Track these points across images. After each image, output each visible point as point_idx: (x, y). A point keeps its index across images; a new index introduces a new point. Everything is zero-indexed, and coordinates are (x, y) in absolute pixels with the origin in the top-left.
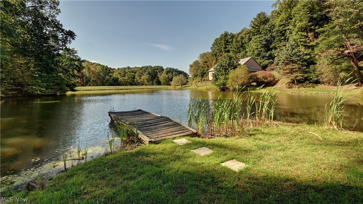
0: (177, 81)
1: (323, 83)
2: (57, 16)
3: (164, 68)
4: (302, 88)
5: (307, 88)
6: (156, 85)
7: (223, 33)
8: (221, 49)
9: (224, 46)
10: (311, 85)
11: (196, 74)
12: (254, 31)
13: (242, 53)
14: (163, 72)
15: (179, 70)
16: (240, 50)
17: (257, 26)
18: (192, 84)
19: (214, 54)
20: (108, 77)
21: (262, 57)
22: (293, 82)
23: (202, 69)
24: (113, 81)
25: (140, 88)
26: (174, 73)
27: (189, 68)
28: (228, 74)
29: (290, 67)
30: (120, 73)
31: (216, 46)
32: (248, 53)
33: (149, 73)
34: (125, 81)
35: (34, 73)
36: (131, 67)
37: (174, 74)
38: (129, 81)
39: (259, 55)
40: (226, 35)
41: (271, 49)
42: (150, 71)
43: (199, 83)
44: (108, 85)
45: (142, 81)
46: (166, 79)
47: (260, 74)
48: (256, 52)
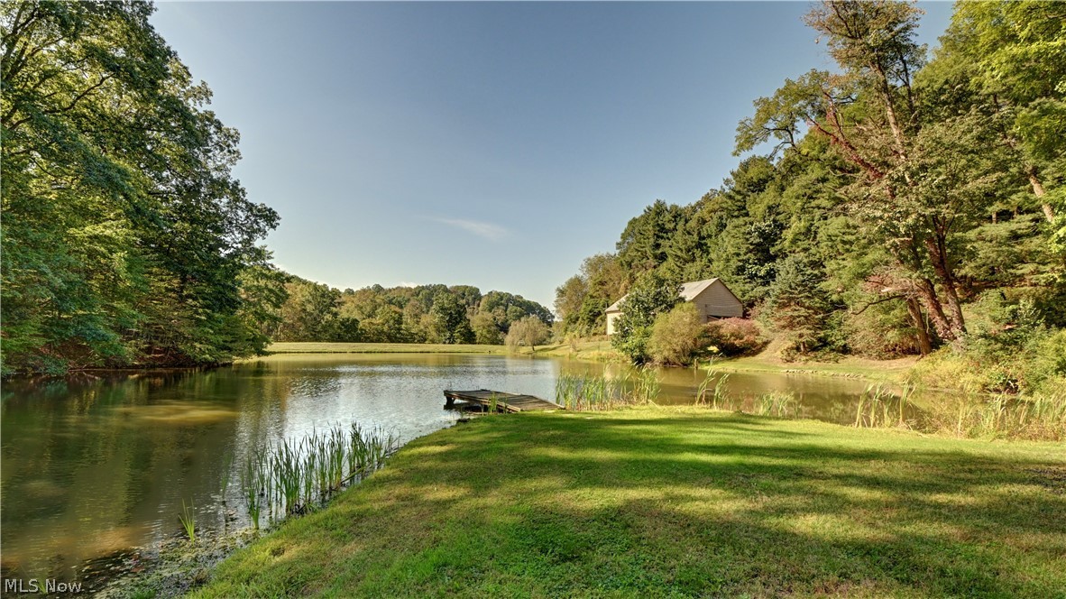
0: (521, 334)
1: (859, 352)
2: (233, 167)
3: (483, 292)
4: (813, 363)
5: (822, 363)
6: (461, 343)
7: (653, 206)
8: (643, 249)
9: (652, 240)
10: (832, 355)
11: (574, 316)
12: (731, 206)
13: (698, 265)
14: (479, 305)
15: (526, 298)
16: (693, 254)
17: (739, 193)
18: (561, 342)
19: (624, 262)
20: (328, 317)
21: (749, 278)
22: (798, 349)
23: (591, 301)
24: (341, 329)
25: (419, 350)
26: (511, 307)
27: (554, 296)
28: (653, 322)
29: (788, 312)
30: (361, 305)
31: (630, 240)
32: (715, 264)
33: (443, 309)
34: (376, 329)
35: (196, 312)
36: (386, 286)
37: (511, 312)
38: (386, 328)
39: (740, 270)
40: (659, 210)
41: (773, 258)
42: (446, 301)
43: (583, 339)
44: (328, 341)
45: (421, 331)
46: (489, 326)
47: (728, 327)
48: (734, 263)
